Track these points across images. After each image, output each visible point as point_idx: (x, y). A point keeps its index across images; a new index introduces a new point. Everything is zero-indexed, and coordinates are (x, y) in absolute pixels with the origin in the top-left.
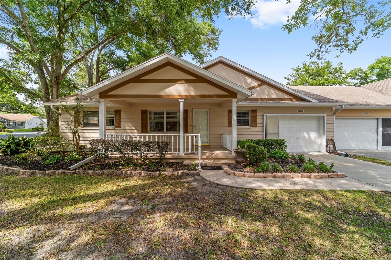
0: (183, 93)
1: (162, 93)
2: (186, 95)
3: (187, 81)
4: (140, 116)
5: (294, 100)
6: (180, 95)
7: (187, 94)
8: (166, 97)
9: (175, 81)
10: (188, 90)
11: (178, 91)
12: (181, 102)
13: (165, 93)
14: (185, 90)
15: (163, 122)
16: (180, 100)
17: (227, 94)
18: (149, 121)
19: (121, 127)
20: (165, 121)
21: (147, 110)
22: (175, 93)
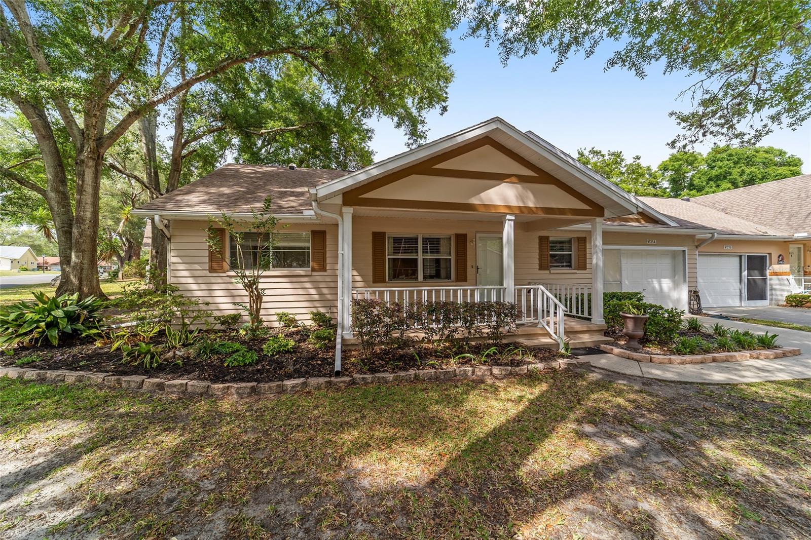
0: (514, 203)
1: (474, 201)
2: (520, 208)
3: (522, 179)
4: (370, 245)
5: (643, 222)
6: (509, 207)
7: (521, 205)
8: (482, 209)
9: (500, 178)
10: (521, 197)
11: (505, 199)
12: (509, 220)
13: (481, 200)
14: (517, 197)
15: (417, 259)
16: (508, 217)
17: (588, 208)
18: (387, 257)
19: (325, 270)
20: (420, 257)
21: (385, 233)
22: (498, 202)
